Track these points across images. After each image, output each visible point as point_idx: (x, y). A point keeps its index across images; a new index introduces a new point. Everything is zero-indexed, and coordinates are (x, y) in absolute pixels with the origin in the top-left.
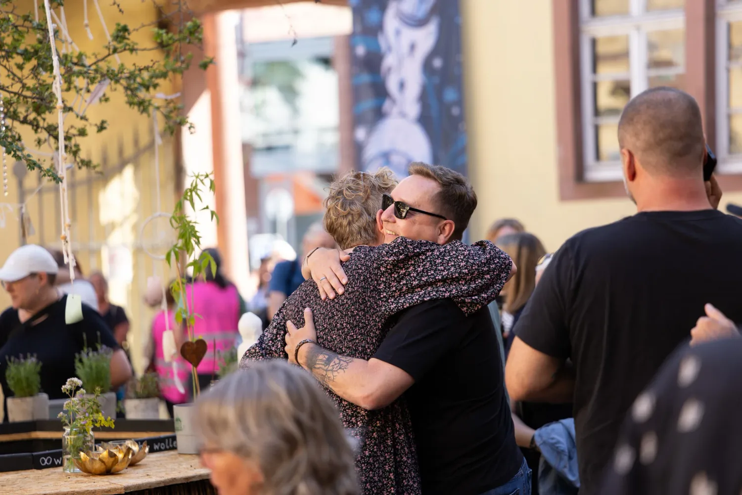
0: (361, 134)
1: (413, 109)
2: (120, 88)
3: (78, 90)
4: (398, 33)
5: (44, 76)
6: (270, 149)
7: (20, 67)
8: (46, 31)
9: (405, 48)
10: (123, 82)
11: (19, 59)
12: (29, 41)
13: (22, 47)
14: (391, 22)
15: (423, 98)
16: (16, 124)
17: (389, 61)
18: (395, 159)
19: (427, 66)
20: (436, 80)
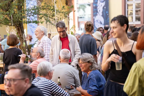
0: (94, 17)
1: (101, 14)
2: (63, 14)
3: (58, 14)
4: (100, 3)
5: (54, 13)
6: (81, 18)
7: (51, 11)
8: (54, 7)
9: (100, 6)
10: (64, 13)
11: (51, 10)
12: (52, 8)
13: (51, 9)
14: (99, 2)
15: (103, 13)
16: (50, 18)
17: (98, 7)
18: (98, 21)
19: (103, 8)
20: (105, 10)
